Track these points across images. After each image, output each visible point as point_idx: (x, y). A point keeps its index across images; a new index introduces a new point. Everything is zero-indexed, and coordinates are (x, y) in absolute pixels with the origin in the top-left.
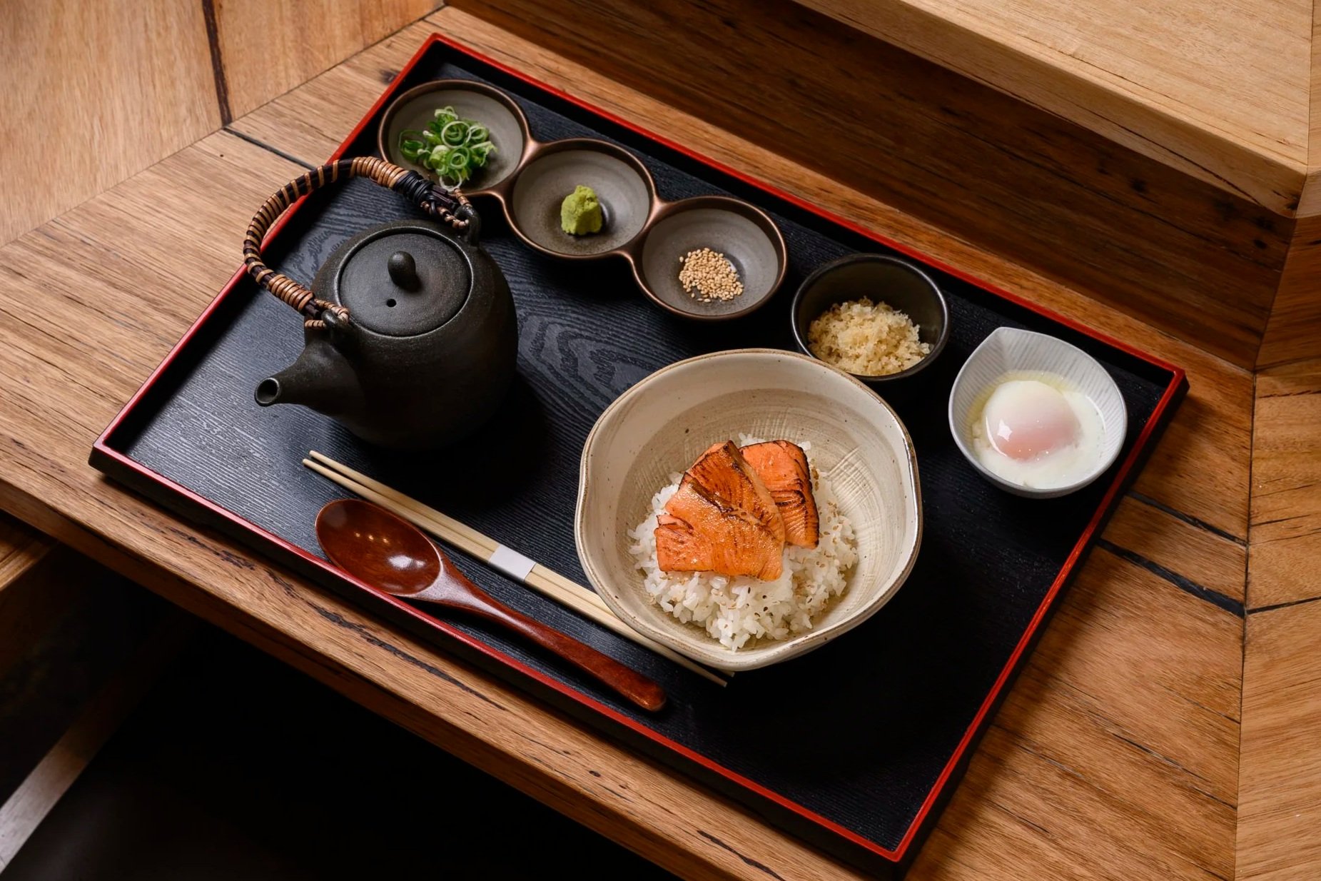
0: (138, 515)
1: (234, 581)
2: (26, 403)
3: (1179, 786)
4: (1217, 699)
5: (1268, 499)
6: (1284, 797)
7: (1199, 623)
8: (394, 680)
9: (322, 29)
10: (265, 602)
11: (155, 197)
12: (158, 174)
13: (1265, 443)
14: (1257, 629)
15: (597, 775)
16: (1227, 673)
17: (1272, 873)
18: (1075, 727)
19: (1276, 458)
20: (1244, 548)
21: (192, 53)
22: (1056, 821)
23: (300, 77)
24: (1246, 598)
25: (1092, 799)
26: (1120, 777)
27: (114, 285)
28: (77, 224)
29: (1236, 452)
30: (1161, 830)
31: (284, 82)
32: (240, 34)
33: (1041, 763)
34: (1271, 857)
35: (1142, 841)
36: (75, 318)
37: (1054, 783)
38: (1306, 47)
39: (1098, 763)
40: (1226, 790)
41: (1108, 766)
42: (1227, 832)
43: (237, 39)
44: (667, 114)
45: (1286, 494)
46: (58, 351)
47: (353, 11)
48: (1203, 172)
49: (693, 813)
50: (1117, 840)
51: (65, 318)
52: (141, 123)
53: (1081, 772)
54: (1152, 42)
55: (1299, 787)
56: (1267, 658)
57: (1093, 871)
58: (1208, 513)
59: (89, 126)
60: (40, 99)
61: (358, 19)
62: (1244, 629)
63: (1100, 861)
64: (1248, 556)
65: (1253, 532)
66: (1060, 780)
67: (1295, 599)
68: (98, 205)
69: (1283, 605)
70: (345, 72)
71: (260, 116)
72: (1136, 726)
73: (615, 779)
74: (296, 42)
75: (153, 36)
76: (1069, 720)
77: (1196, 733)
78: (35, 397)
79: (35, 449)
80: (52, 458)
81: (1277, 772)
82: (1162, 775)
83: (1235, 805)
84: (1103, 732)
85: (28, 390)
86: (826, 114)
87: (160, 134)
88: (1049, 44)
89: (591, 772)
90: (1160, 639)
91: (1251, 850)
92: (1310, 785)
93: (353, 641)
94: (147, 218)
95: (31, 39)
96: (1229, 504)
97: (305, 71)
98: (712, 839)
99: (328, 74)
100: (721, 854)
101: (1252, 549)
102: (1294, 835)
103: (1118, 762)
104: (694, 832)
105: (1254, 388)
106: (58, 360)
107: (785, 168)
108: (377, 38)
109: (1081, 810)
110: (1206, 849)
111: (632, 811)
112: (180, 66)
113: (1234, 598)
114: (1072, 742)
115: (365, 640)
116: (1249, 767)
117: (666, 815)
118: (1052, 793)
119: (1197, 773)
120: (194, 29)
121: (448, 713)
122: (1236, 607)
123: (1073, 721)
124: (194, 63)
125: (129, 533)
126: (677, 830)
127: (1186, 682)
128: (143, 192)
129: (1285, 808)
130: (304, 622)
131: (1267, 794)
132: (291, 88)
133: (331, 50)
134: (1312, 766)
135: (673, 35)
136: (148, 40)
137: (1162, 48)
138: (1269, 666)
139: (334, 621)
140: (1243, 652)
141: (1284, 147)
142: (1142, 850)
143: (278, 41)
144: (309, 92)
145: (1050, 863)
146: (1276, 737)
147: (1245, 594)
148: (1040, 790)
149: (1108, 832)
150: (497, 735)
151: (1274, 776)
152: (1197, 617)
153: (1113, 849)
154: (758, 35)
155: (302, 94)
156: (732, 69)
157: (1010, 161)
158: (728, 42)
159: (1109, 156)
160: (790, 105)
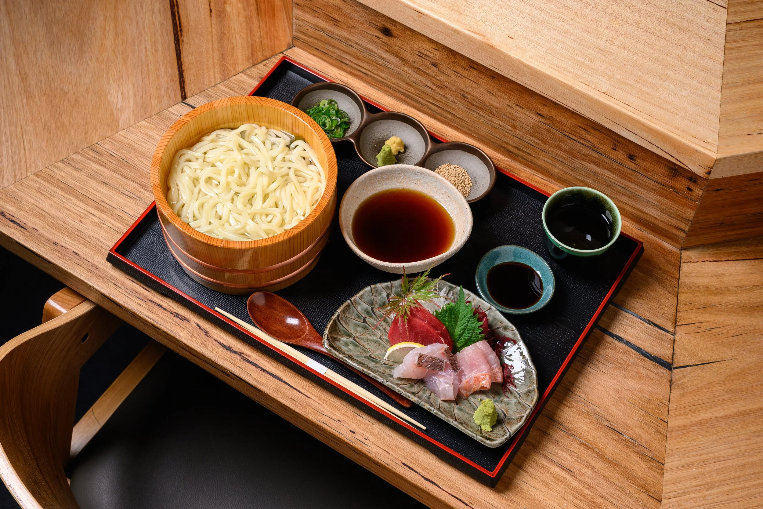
0: (134, 292)
1: (179, 327)
2: (80, 233)
3: (636, 452)
4: (657, 410)
5: (686, 313)
6: (687, 460)
7: (649, 372)
8: (256, 380)
9: (233, 55)
10: (194, 338)
11: (147, 134)
12: (149, 123)
13: (685, 285)
14: (677, 377)
15: (354, 433)
16: (662, 398)
17: (680, 498)
18: (587, 421)
19: (690, 293)
20: (673, 337)
21: (168, 63)
22: (576, 467)
23: (221, 78)
24: (672, 362)
25: (594, 457)
26: (608, 446)
27: (126, 177)
28: (109, 146)
29: (671, 289)
30: (627, 474)
31: (213, 80)
32: (192, 55)
33: (570, 438)
34: (680, 489)
35: (618, 479)
36: (106, 192)
37: (576, 448)
38: (719, 95)
39: (598, 439)
40: (660, 456)
41: (602, 441)
42: (658, 476)
43: (190, 58)
44: (400, 106)
45: (694, 311)
46: (97, 208)
47: (248, 47)
48: (665, 154)
49: (400, 454)
50: (605, 478)
51: (102, 193)
52: (142, 97)
53: (589, 443)
54: (644, 88)
55: (694, 456)
56: (682, 391)
57: (594, 492)
58: (656, 318)
59: (116, 96)
60: (92, 83)
61: (250, 51)
62: (671, 376)
63: (597, 488)
64: (674, 341)
65: (678, 329)
66: (579, 446)
67: (697, 363)
68: (120, 137)
69: (690, 366)
70: (242, 77)
71: (200, 96)
72: (617, 422)
73: (362, 435)
74: (220, 60)
75: (149, 54)
76: (585, 417)
77: (646, 427)
78: (85, 231)
79: (84, 257)
80: (92, 262)
81: (684, 448)
82: (628, 447)
83: (663, 463)
84: (601, 424)
85: (81, 227)
86: (479, 112)
87: (151, 103)
88: (594, 87)
89: (351, 431)
90: (630, 379)
91: (670, 485)
92: (701, 455)
93: (237, 360)
94: (143, 144)
95: (89, 52)
96: (666, 315)
97: (223, 75)
98: (409, 467)
99: (234, 77)
100: (413, 475)
101: (677, 338)
102: (692, 479)
103: (607, 439)
104: (400, 463)
105: (681, 258)
106: (97, 213)
107: (457, 136)
108: (259, 60)
109: (589, 462)
110: (649, 484)
111: (370, 452)
112: (162, 69)
113: (667, 361)
114: (586, 428)
115: (243, 360)
116: (671, 444)
117: (386, 454)
118: (575, 453)
119: (646, 447)
120: (169, 51)
121: (282, 398)
122: (668, 366)
123: (586, 418)
124: (169, 69)
125: (129, 301)
126: (391, 462)
127: (642, 401)
128: (142, 132)
129: (687, 466)
130: (213, 350)
131: (679, 459)
132: (216, 83)
133: (236, 66)
134: (701, 446)
135: (406, 69)
136: (147, 56)
137: (648, 91)
138: (682, 396)
139: (228, 350)
140: (670, 388)
141: (706, 144)
142: (617, 483)
143: (211, 60)
144: (225, 86)
145: (573, 487)
146: (684, 429)
147: (673, 359)
148: (569, 451)
149: (601, 473)
150: (305, 410)
151: (683, 450)
152: (648, 369)
153: (603, 482)
154: (448, 71)
155: (221, 87)
156: (434, 87)
157: (569, 141)
158: (433, 74)
159: (618, 142)
160: (461, 106)
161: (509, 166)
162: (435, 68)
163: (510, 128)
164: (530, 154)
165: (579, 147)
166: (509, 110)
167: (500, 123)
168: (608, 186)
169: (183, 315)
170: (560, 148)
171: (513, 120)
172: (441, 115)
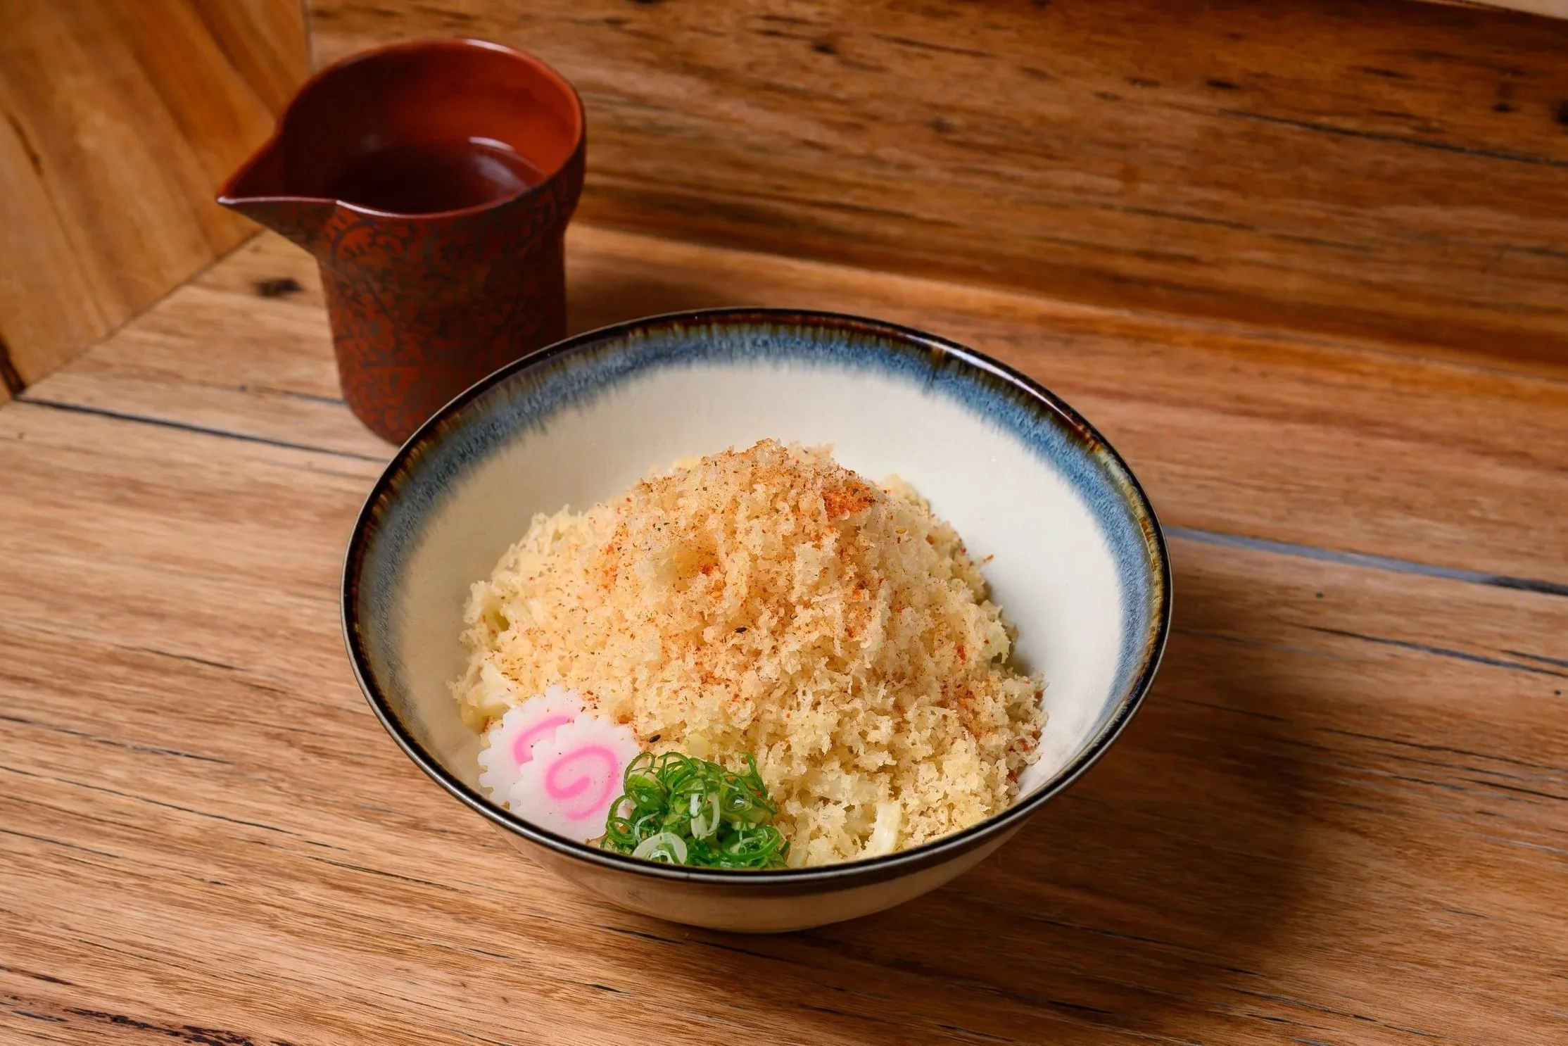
9: (142, 248)
23: (123, 310)
31: (98, 321)
61: (194, 227)
70: (193, 294)
71: (69, 372)
74: (105, 270)
97: (128, 303)
99: (168, 299)
108: (231, 243)
132: (113, 328)
133: (164, 270)
143: (75, 276)
144: (142, 329)
154: (879, 51)
155: (133, 333)
156: (830, 138)
157: (1331, 147)
158: (823, 85)
159: (1517, 72)
160: (934, 173)
162: (826, 61)
163: (1115, 184)
164: (1193, 260)
165: (1366, 155)
166: (1109, 112)
167: (1080, 178)
168: (1484, 270)
169: (220, 1028)
170: (1300, 190)
171: (1123, 147)
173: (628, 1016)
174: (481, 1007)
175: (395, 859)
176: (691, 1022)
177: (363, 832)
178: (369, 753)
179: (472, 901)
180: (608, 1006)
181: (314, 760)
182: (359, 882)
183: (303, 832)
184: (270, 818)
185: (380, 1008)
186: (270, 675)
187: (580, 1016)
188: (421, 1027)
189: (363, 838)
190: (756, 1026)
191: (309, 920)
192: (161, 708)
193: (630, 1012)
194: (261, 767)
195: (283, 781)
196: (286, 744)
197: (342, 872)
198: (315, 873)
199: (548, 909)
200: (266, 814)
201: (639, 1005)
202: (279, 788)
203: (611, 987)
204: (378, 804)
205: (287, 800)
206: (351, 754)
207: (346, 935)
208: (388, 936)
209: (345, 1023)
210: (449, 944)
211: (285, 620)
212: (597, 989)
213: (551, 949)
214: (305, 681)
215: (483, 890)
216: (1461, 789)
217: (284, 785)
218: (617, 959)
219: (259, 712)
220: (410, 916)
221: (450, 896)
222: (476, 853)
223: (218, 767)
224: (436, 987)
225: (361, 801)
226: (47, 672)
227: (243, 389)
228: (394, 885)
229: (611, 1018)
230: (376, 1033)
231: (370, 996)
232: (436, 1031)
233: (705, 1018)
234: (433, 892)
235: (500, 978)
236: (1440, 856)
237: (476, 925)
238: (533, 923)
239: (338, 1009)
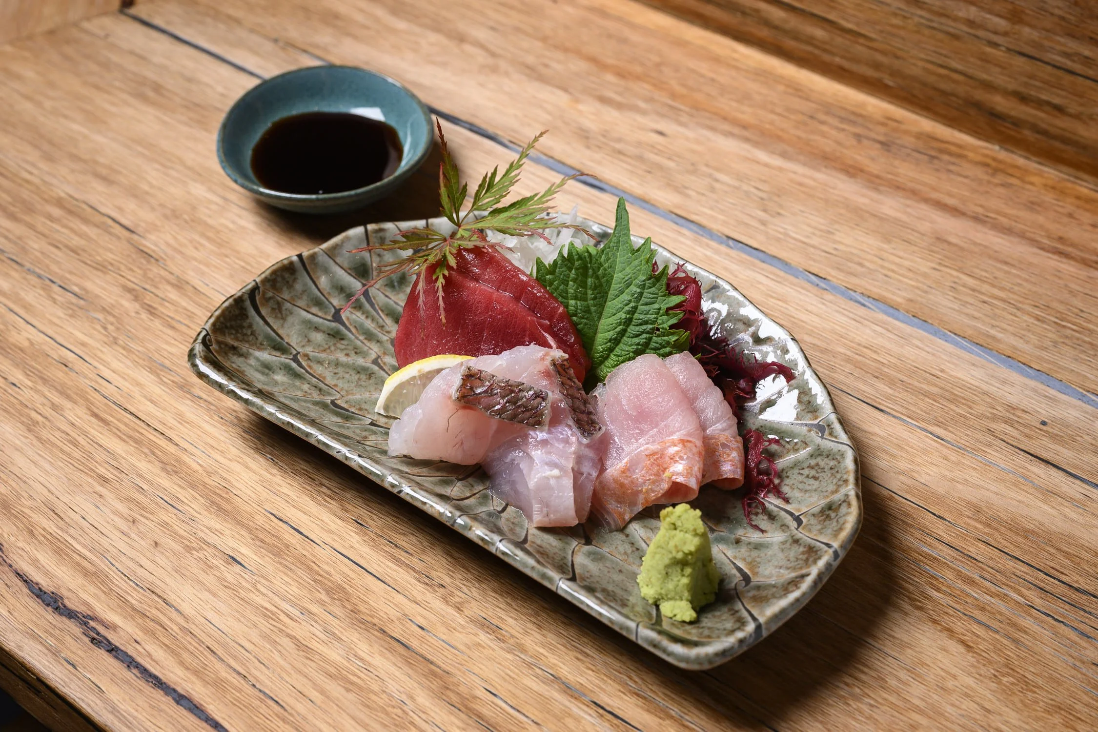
161: (994, 159)
163: (1002, 24)
164: (1059, 109)
172: (796, 36)
173: (240, 590)
174: (133, 544)
175: (151, 408)
176: (284, 613)
177: (142, 380)
178: (186, 322)
179: (185, 458)
180: (230, 577)
181: (144, 315)
182: (112, 416)
183: (101, 367)
184: (84, 349)
185: (62, 519)
186: (156, 245)
187: (202, 577)
188: (79, 543)
189: (138, 384)
190: (334, 634)
191: (58, 434)
192: (67, 246)
193: (242, 588)
194: (104, 310)
195: (112, 324)
196: (133, 298)
197: (106, 405)
198: (87, 400)
199: (235, 483)
200: (84, 344)
201: (254, 585)
202: (105, 328)
203: (242, 562)
204: (167, 363)
205: (105, 339)
206: (172, 318)
207: (77, 454)
208: (106, 465)
209: (30, 521)
210: (145, 487)
211: (194, 208)
212: (230, 560)
213: (217, 516)
214: (178, 257)
215: (198, 453)
216: (1089, 637)
217: (110, 327)
218: (262, 541)
219: (131, 270)
220: (132, 455)
221: (172, 449)
222: (211, 421)
223: (74, 300)
224: (112, 516)
225: (156, 356)
226: (9, 199)
227: (276, 41)
228: (137, 427)
229: (226, 587)
230: (45, 537)
231: (60, 508)
232: (90, 551)
233: (298, 613)
234: (162, 442)
235: (165, 525)
236: (1035, 692)
237: (175, 478)
238: (218, 491)
239: (31, 508)
